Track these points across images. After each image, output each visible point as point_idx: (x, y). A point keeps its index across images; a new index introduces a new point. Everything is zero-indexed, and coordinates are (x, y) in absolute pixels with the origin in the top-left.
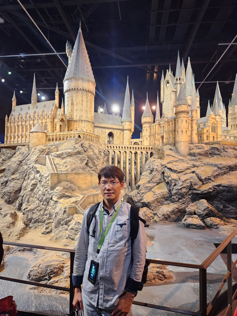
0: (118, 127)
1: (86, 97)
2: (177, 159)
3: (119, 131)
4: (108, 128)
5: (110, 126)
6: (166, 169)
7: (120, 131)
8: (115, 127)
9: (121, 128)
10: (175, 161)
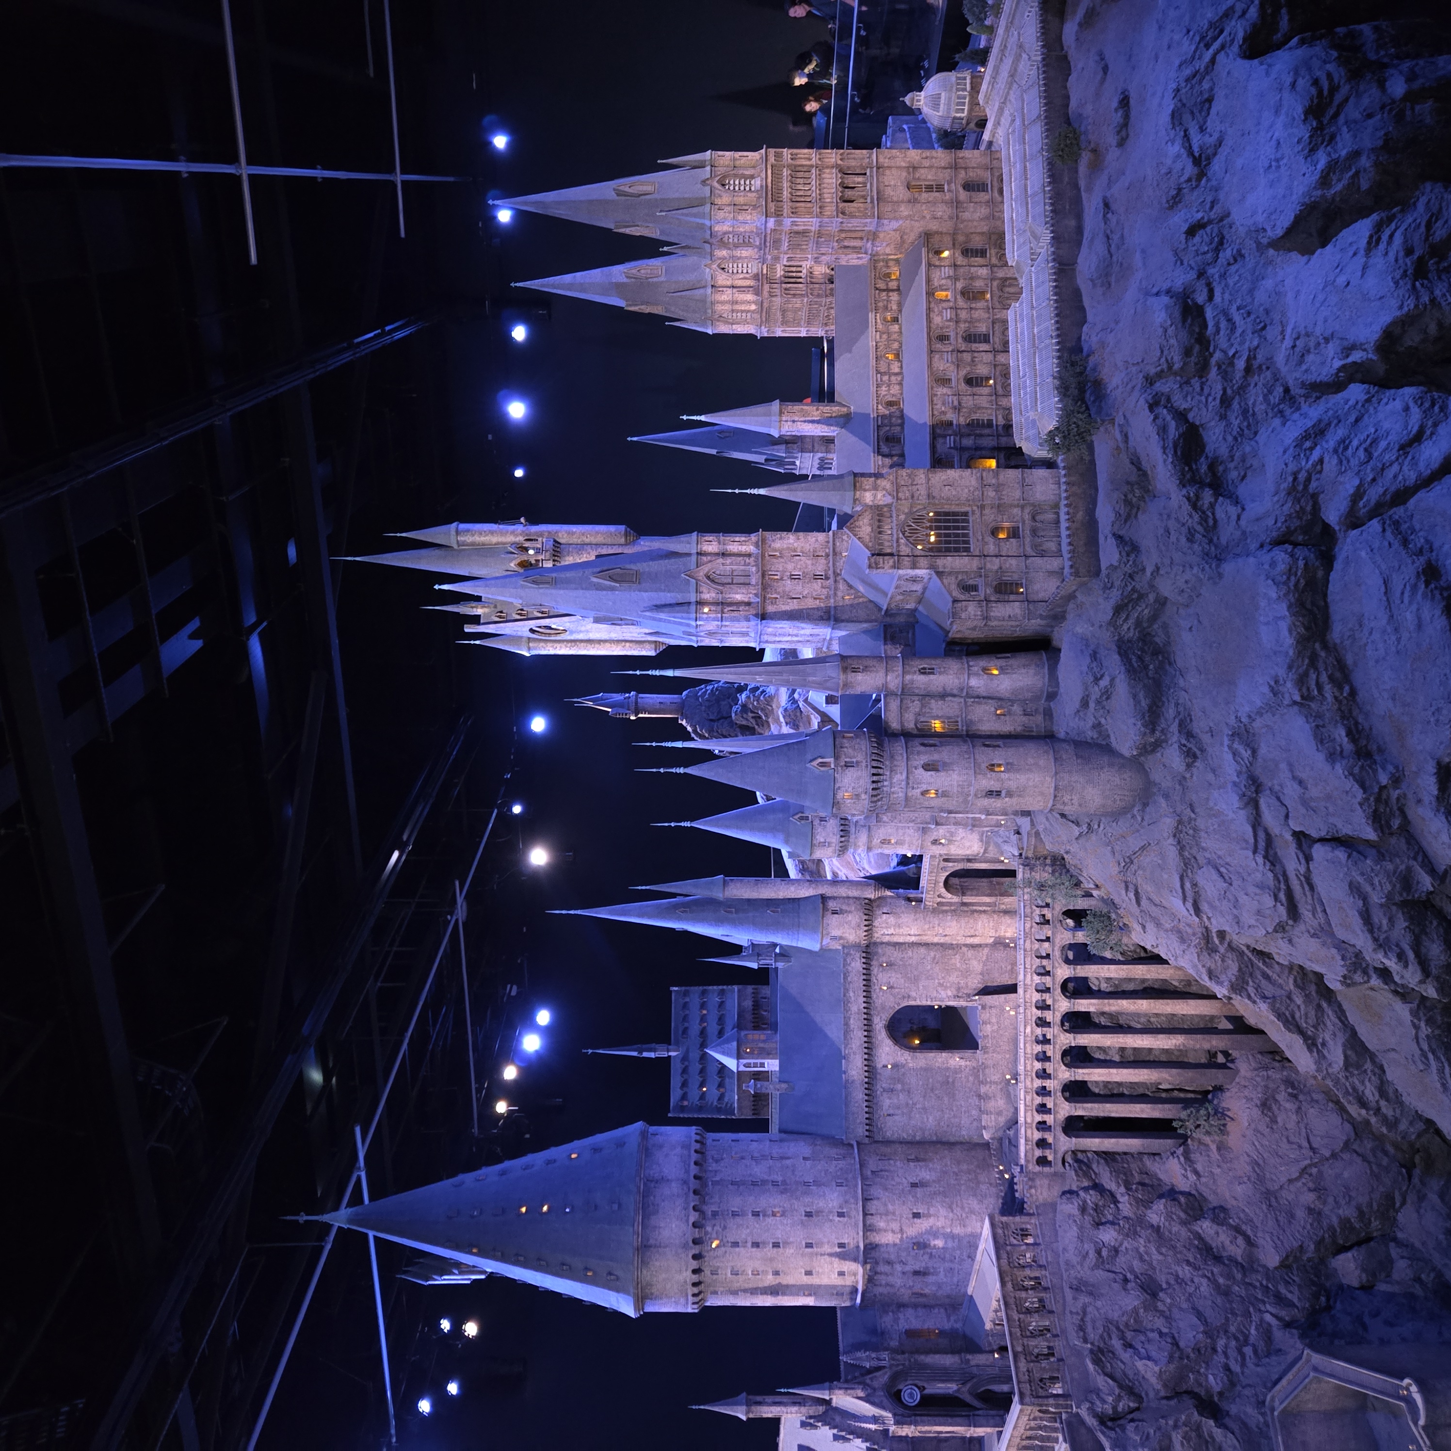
0: (857, 981)
1: (731, 1223)
3: (882, 979)
4: (870, 1048)
5: (858, 1037)
7: (875, 970)
8: (857, 1004)
9: (857, 965)
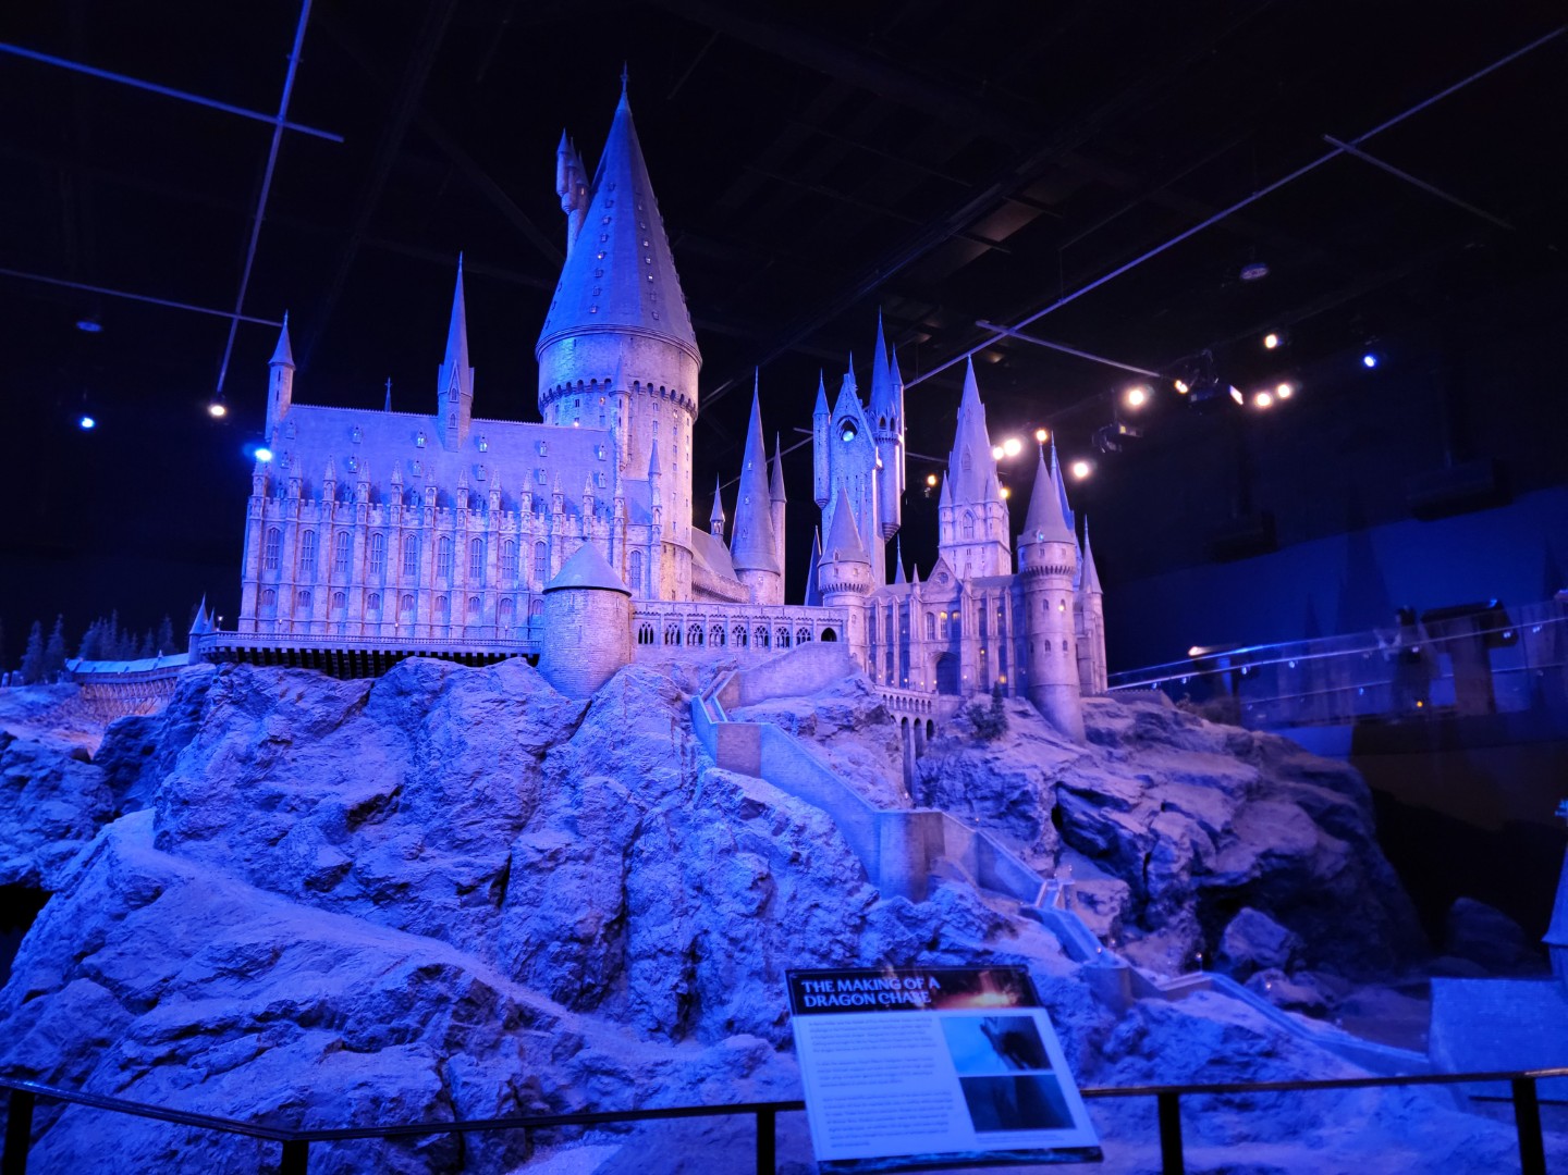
0: (739, 594)
2: (1076, 756)
5: (718, 586)
6: (1063, 793)
8: (730, 591)
10: (1073, 764)
